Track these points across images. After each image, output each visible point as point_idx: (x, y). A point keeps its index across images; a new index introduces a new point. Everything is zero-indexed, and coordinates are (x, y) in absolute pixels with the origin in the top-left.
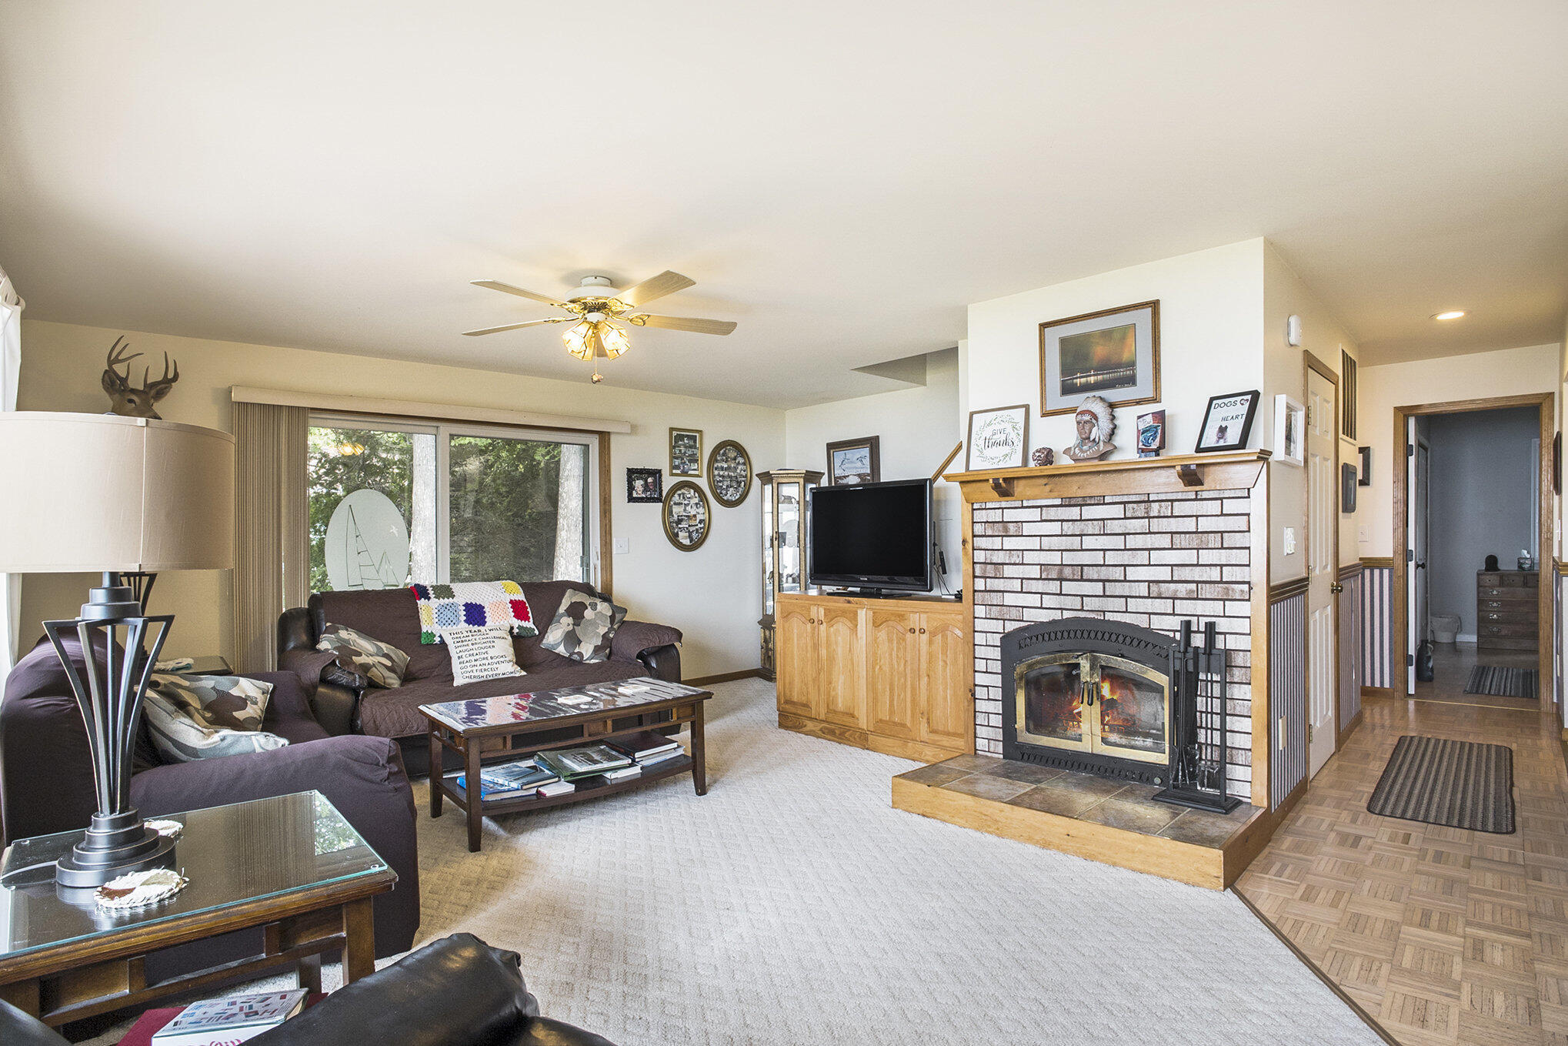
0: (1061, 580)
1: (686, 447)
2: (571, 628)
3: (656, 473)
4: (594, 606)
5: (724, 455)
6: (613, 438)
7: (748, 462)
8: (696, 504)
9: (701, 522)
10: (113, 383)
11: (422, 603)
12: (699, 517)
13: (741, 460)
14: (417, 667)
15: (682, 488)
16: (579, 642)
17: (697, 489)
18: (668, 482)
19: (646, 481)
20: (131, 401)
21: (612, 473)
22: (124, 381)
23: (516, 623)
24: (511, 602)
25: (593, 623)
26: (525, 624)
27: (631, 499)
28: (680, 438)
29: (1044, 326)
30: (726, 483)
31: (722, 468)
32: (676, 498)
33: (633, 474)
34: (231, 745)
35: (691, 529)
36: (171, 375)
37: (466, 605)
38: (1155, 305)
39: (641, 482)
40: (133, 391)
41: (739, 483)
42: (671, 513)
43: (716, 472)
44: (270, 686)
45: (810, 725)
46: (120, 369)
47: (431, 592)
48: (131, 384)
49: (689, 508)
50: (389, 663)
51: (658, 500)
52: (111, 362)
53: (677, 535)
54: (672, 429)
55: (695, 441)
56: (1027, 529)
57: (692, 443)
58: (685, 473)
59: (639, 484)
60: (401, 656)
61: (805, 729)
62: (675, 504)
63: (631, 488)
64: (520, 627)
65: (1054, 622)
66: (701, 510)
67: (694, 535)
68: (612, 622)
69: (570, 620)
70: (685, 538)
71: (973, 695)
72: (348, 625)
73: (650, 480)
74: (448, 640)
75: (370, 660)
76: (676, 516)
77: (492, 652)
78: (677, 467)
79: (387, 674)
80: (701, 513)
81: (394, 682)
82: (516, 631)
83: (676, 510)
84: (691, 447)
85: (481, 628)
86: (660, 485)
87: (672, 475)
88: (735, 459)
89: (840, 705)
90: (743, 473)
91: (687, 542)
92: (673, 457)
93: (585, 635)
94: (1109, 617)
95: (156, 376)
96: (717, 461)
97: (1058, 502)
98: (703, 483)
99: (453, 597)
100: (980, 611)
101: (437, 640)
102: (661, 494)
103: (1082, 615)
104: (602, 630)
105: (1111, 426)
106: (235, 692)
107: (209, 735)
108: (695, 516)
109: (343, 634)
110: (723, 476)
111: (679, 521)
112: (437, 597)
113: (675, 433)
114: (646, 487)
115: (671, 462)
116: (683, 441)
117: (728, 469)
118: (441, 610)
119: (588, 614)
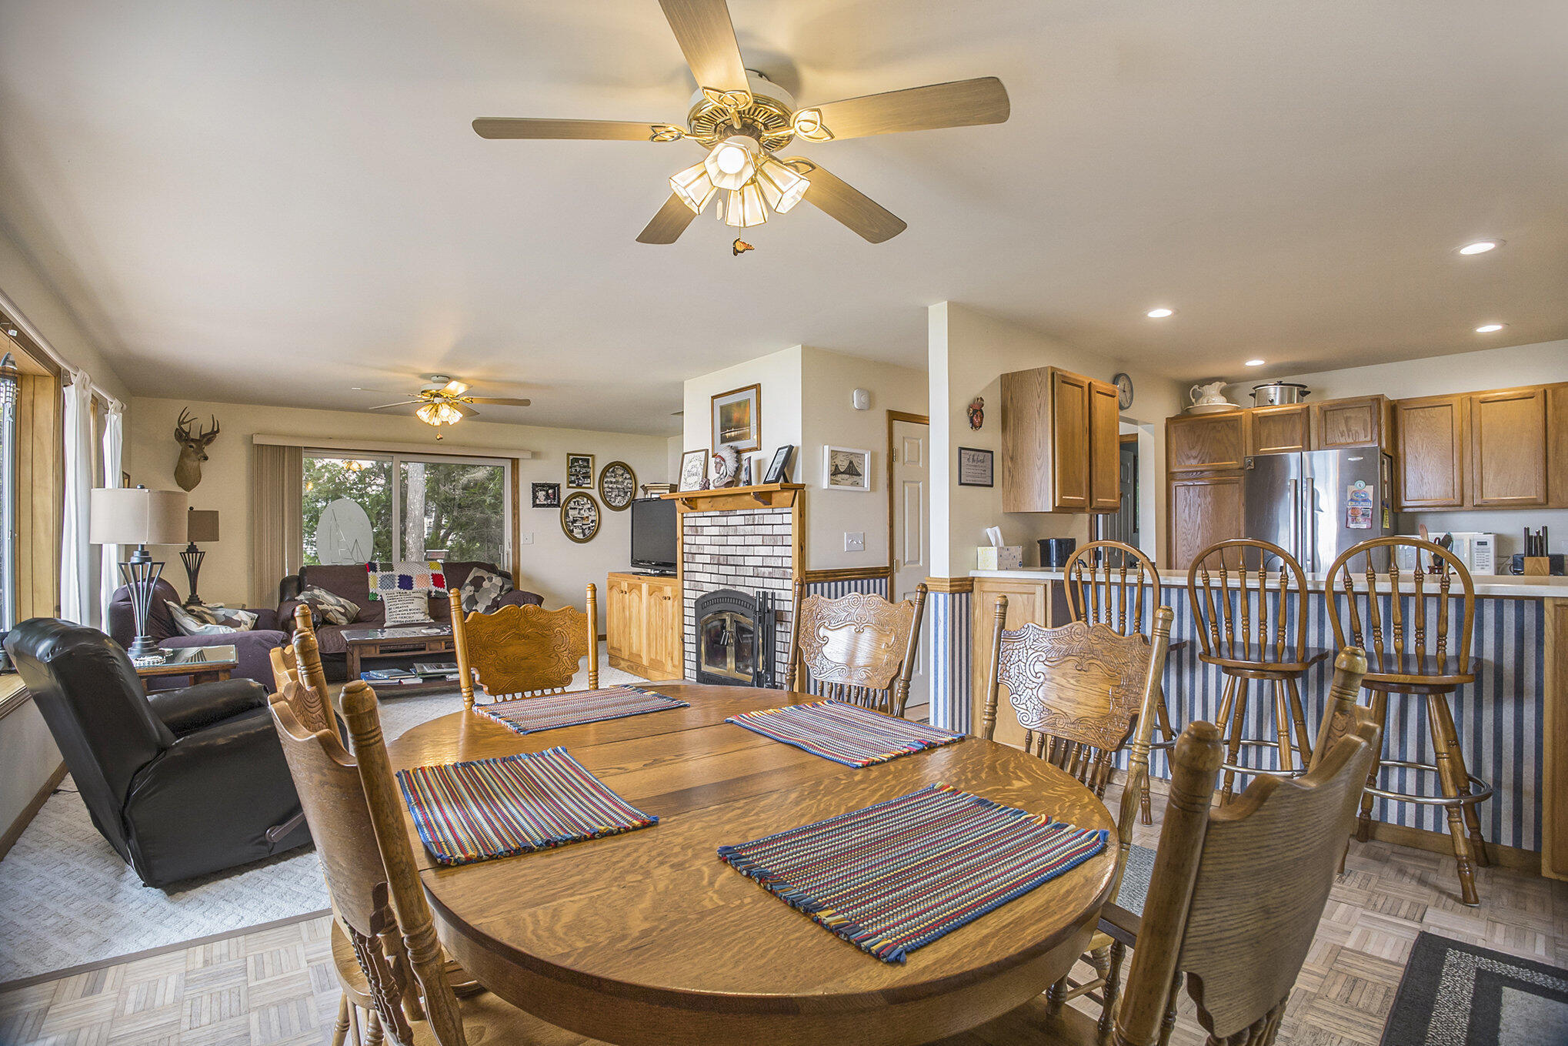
0: (719, 564)
1: (580, 467)
2: (472, 593)
3: (556, 487)
4: (490, 580)
5: (613, 472)
6: (521, 462)
7: (633, 476)
8: (589, 509)
9: (592, 522)
10: (181, 436)
11: (371, 574)
12: (591, 519)
13: (628, 476)
14: (365, 614)
15: (578, 496)
16: (477, 603)
17: (589, 497)
18: (565, 493)
19: (547, 492)
20: (191, 447)
21: (520, 487)
22: (188, 434)
23: (434, 589)
24: (432, 575)
25: (488, 591)
26: (441, 590)
27: (535, 505)
28: (577, 460)
29: (713, 398)
30: (614, 493)
31: (611, 482)
32: (572, 504)
33: (536, 487)
34: (210, 631)
35: (584, 527)
36: (215, 430)
37: (400, 576)
38: (757, 387)
39: (544, 493)
40: (193, 440)
41: (626, 493)
42: (567, 515)
43: (606, 485)
44: (256, 616)
45: (623, 664)
46: (185, 427)
47: (378, 567)
48: (192, 436)
49: (582, 512)
50: (343, 611)
51: (558, 505)
52: (180, 423)
53: (572, 531)
54: (569, 455)
55: (588, 463)
56: (706, 531)
57: (586, 464)
58: (579, 486)
59: (541, 494)
60: (353, 608)
61: (620, 667)
62: (571, 508)
63: (535, 497)
64: (436, 592)
65: (716, 592)
66: (593, 513)
67: (587, 532)
68: (501, 591)
69: (472, 588)
70: (579, 533)
71: (683, 640)
72: (320, 587)
73: (550, 491)
74: (385, 599)
75: (329, 608)
76: (571, 518)
77: (411, 606)
78: (573, 482)
79: (339, 616)
80: (593, 514)
81: (344, 621)
82: (433, 594)
83: (571, 512)
84: (585, 467)
85: (408, 592)
86: (559, 495)
87: (569, 487)
88: (622, 475)
89: (634, 650)
90: (630, 486)
91: (581, 536)
92: (570, 475)
93: (481, 598)
94: (738, 589)
95: (207, 430)
96: (607, 477)
97: (718, 513)
98: (595, 493)
99: (392, 570)
100: (686, 584)
101: (379, 598)
102: (559, 502)
103: (727, 587)
104: (493, 596)
105: (736, 465)
106: (235, 617)
107: (200, 626)
108: (587, 517)
109: (316, 592)
110: (612, 488)
111: (575, 521)
112: (382, 571)
113: (571, 457)
114: (547, 497)
115: (568, 478)
116: (579, 465)
117: (617, 482)
118: (383, 578)
119: (486, 584)
